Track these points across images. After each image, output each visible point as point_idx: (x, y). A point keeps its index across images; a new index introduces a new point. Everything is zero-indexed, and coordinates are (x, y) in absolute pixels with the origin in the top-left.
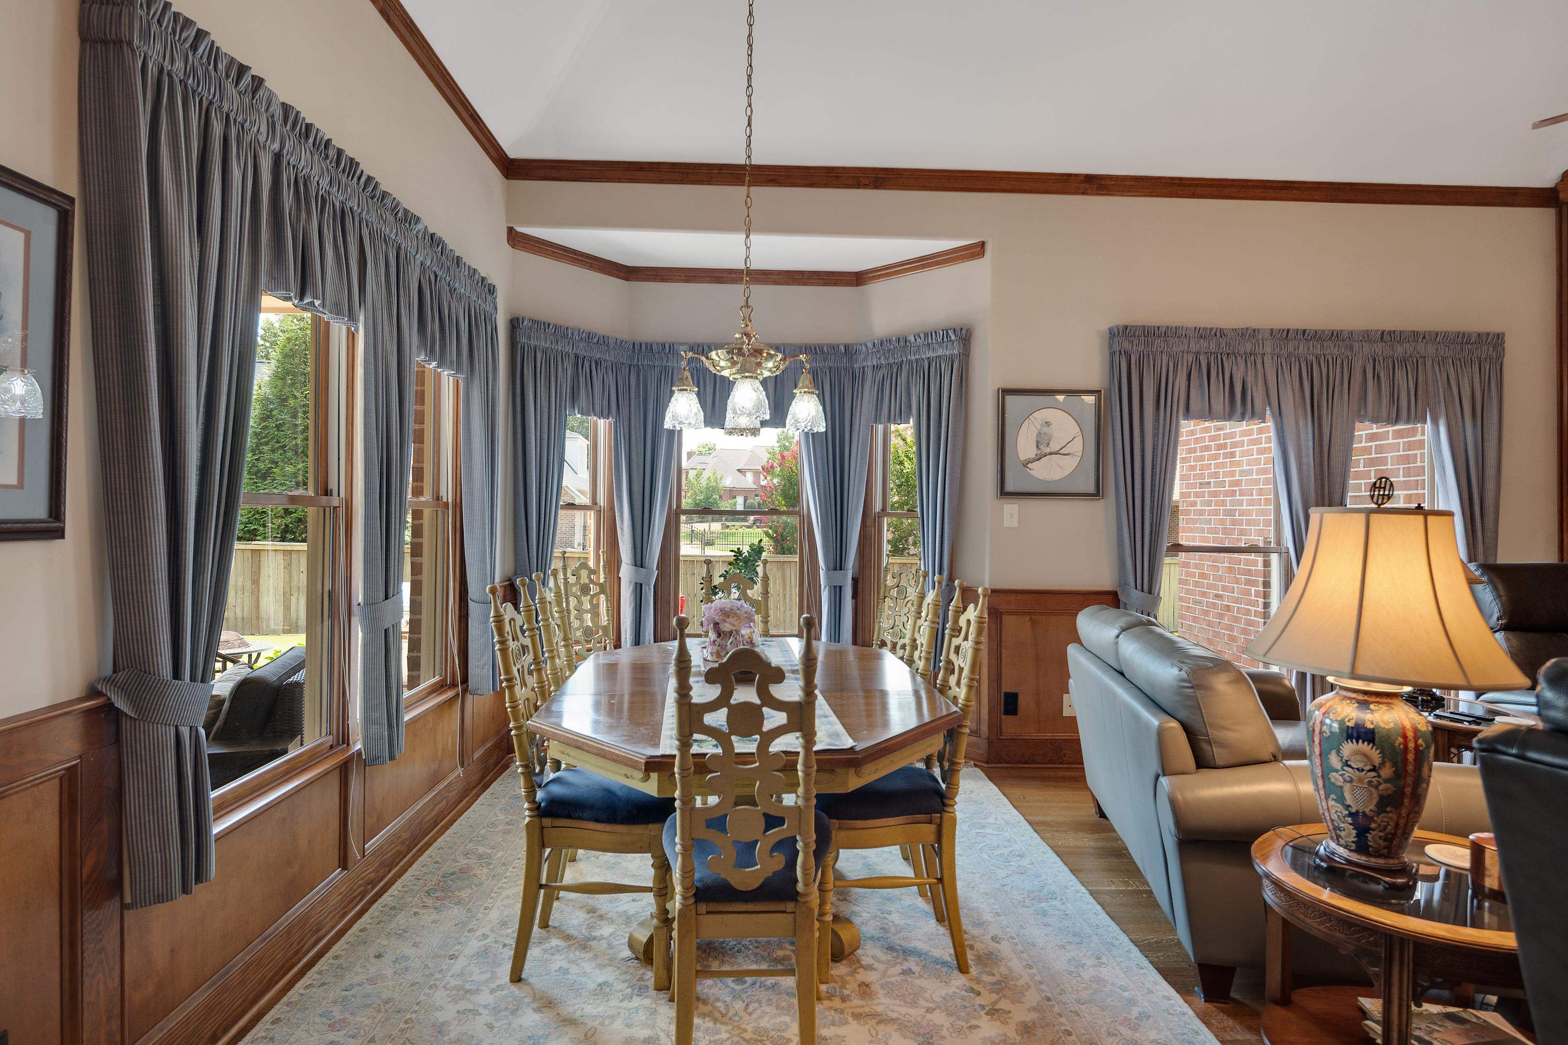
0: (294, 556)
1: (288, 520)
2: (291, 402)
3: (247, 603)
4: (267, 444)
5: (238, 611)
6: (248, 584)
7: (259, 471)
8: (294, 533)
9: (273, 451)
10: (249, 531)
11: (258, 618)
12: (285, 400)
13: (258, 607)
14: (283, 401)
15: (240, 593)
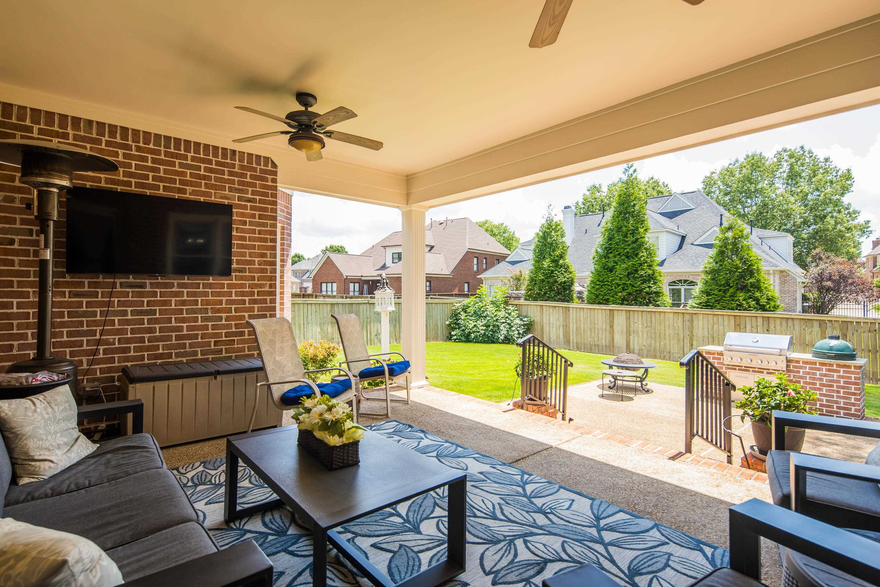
0: (631, 313)
1: (625, 293)
2: (624, 229)
3: (608, 338)
4: (611, 253)
5: (603, 341)
6: (608, 328)
7: (608, 268)
8: (628, 301)
9: (615, 257)
10: (605, 300)
11: (613, 346)
12: (621, 228)
13: (613, 340)
14: (619, 229)
15: (604, 332)
